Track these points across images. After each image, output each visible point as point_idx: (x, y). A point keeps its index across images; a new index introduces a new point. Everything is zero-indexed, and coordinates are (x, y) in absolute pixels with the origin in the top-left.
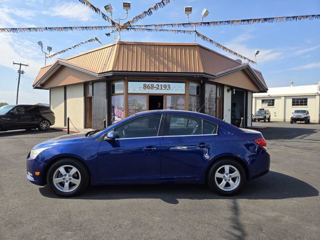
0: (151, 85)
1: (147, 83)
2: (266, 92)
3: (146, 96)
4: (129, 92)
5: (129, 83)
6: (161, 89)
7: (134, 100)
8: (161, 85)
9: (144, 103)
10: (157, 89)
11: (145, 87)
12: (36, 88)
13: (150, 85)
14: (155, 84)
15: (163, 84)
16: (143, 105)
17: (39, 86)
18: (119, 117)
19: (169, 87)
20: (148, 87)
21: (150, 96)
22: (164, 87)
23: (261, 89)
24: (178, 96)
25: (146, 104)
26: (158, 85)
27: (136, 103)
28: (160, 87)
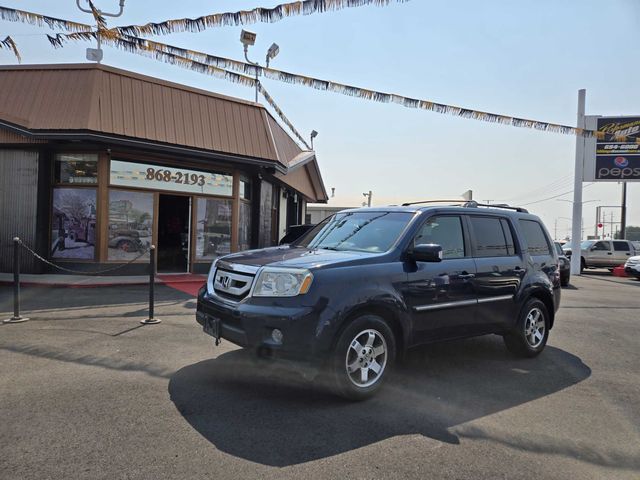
0: (165, 172)
1: (156, 168)
2: (326, 203)
3: (152, 194)
4: (112, 182)
5: (115, 165)
7: (123, 202)
8: (187, 175)
9: (148, 208)
10: (178, 181)
11: (151, 175)
13: (162, 173)
14: (174, 171)
15: (191, 173)
16: (145, 216)
18: (78, 240)
19: (203, 181)
20: (158, 176)
21: (161, 195)
22: (192, 179)
23: (320, 197)
24: (220, 199)
25: (151, 213)
26: (180, 174)
27: (128, 208)
28: (183, 178)
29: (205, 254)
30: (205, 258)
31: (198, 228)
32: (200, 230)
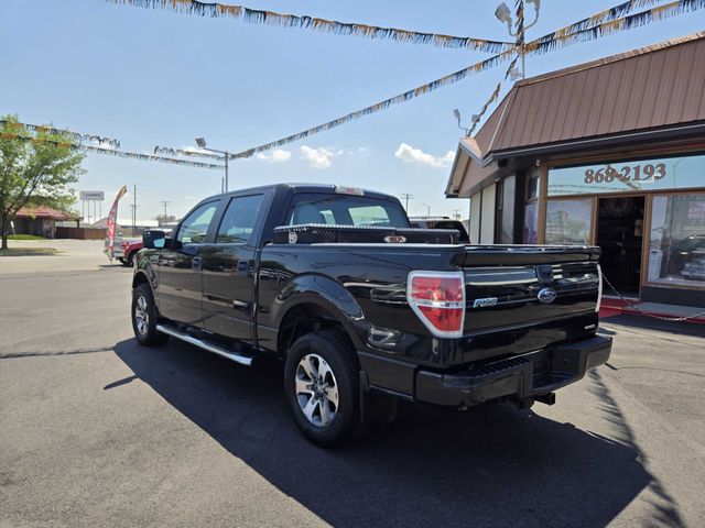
0: (607, 171)
1: (596, 168)
3: (590, 200)
4: (549, 194)
5: (553, 174)
6: (637, 178)
7: (560, 212)
8: (637, 169)
9: (584, 218)
11: (589, 177)
12: (449, 196)
13: (603, 172)
14: (618, 167)
15: (643, 164)
16: (582, 226)
17: (451, 192)
19: (663, 173)
20: (598, 177)
22: (645, 172)
24: (692, 195)
25: (588, 223)
26: (628, 169)
27: (564, 217)
28: (632, 174)
29: (663, 274)
30: (664, 281)
31: (652, 239)
32: (656, 241)
